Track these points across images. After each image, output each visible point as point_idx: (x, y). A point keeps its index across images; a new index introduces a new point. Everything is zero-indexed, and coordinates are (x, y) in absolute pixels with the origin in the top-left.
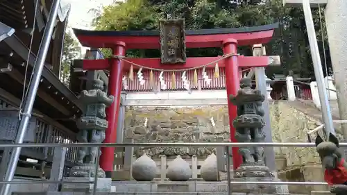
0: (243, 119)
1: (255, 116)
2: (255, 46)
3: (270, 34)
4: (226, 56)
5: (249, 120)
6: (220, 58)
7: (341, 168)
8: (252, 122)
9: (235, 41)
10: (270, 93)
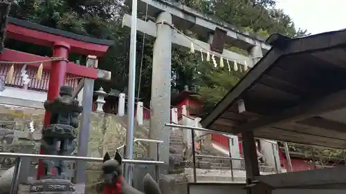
0: (54, 129)
1: (68, 126)
2: (89, 56)
3: (105, 49)
4: (55, 59)
5: (60, 130)
6: (47, 59)
7: (118, 185)
8: (63, 132)
9: (68, 46)
10: (102, 105)
